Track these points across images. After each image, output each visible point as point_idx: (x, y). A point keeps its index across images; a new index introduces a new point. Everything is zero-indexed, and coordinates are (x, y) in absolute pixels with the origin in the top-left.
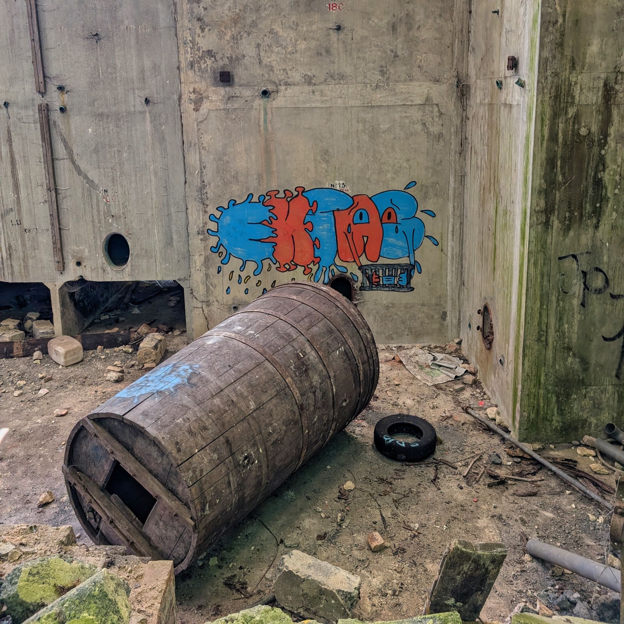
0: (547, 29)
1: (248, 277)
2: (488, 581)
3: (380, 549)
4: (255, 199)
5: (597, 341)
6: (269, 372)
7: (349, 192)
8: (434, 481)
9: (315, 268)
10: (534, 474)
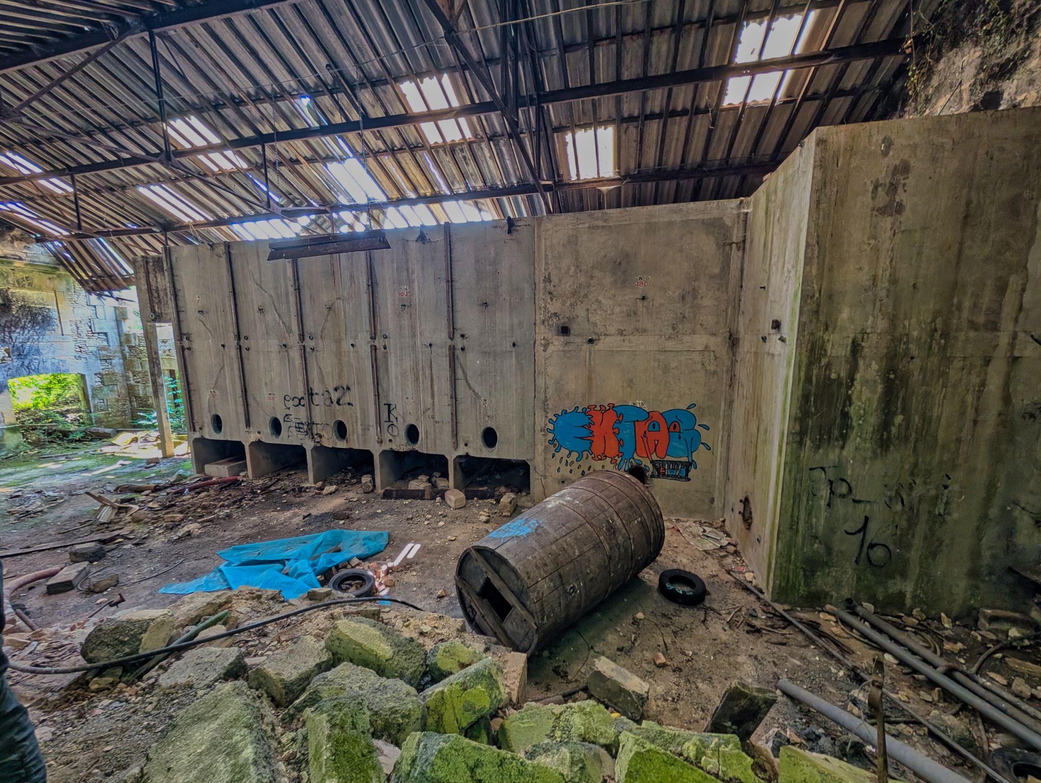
0: (806, 301)
1: (573, 462)
2: (760, 715)
3: (663, 666)
4: (580, 410)
5: (839, 534)
6: (588, 531)
7: (646, 409)
8: (704, 622)
9: (619, 460)
10: (784, 628)
